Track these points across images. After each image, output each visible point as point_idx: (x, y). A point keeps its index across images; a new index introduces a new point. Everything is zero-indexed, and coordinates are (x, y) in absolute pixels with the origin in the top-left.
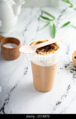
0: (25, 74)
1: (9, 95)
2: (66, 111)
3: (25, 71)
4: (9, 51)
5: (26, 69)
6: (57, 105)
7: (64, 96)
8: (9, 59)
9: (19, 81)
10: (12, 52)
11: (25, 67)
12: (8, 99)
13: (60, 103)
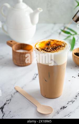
0: (33, 79)
1: (12, 97)
2: (70, 115)
3: (34, 76)
4: (20, 55)
5: (36, 75)
6: (61, 109)
7: (71, 101)
8: (20, 65)
9: (25, 85)
10: (23, 57)
11: (35, 74)
12: (10, 100)
13: (66, 107)
